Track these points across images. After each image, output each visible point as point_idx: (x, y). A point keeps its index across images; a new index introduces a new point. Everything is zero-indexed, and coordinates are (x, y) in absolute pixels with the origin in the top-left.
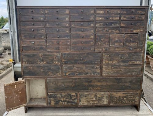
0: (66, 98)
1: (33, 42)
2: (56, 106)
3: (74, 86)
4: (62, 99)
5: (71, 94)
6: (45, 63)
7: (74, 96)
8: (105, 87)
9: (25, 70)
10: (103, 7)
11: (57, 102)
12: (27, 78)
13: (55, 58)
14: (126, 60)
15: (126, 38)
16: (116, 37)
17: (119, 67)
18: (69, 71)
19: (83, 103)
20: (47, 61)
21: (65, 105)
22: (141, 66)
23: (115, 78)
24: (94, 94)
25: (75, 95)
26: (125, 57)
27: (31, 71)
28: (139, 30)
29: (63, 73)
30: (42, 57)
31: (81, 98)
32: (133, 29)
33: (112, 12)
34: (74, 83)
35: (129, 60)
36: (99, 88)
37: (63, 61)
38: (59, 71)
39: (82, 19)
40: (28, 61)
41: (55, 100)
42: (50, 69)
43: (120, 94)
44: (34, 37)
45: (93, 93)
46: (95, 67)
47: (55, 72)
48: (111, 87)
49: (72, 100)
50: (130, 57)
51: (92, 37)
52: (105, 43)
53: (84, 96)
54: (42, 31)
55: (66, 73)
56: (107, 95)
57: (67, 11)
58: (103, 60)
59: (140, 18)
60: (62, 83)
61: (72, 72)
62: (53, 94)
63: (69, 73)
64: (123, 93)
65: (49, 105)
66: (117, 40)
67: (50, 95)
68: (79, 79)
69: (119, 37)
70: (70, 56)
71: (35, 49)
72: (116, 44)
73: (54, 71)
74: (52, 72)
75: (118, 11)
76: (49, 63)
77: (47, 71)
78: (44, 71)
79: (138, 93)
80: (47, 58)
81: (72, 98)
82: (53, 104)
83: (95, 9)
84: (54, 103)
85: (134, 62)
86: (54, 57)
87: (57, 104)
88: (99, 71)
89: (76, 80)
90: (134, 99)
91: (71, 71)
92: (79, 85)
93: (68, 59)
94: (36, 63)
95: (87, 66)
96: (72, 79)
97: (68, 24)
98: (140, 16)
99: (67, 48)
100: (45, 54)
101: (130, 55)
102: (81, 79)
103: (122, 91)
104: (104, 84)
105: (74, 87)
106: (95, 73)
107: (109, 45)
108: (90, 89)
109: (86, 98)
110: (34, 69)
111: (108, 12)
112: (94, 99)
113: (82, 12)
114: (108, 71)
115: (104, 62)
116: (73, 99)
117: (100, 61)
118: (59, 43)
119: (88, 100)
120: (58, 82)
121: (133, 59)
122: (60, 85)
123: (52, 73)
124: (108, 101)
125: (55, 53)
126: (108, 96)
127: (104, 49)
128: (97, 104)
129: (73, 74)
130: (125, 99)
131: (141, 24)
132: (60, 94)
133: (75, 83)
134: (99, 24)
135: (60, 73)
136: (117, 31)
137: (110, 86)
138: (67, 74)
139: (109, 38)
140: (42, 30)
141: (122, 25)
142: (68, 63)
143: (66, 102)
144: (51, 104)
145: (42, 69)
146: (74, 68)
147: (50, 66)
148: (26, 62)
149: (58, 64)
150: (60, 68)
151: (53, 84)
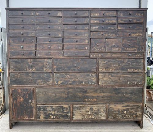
0: (57, 112)
1: (22, 47)
2: (46, 120)
3: (67, 97)
4: (53, 113)
6: (34, 70)
7: (67, 109)
8: (102, 98)
9: (12, 78)
10: (99, 9)
11: (47, 116)
12: (14, 87)
13: (46, 64)
14: (124, 67)
15: (123, 42)
16: (113, 42)
17: (117, 76)
18: (62, 79)
19: (77, 117)
20: (37, 68)
21: (56, 119)
22: (142, 74)
23: (113, 87)
24: (89, 107)
25: (68, 107)
26: (124, 64)
27: (18, 79)
28: (137, 34)
29: (54, 82)
31: (74, 111)
32: (132, 33)
33: (108, 15)
34: (67, 93)
35: (128, 67)
36: (95, 100)
37: (55, 68)
38: (50, 79)
39: (76, 21)
40: (16, 67)
41: (45, 113)
42: (40, 77)
43: (119, 107)
44: (23, 41)
45: (88, 105)
46: (91, 75)
47: (45, 81)
48: (109, 98)
49: (64, 114)
50: (129, 64)
51: (87, 41)
52: (101, 48)
53: (78, 109)
54: (32, 35)
55: (57, 82)
56: (104, 108)
57: (60, 14)
58: (99, 67)
59: (138, 21)
60: (53, 93)
62: (42, 107)
63: (61, 82)
64: (122, 105)
65: (37, 120)
66: (114, 44)
67: (39, 107)
68: (72, 88)
69: (116, 42)
70: (62, 62)
71: (23, 55)
72: (114, 49)
73: (44, 79)
74: (42, 80)
75: (115, 14)
76: (39, 71)
77: (37, 80)
79: (139, 106)
80: (37, 64)
81: (65, 111)
83: (90, 11)
84: (44, 116)
85: (133, 70)
87: (47, 118)
88: (95, 80)
89: (69, 90)
90: (135, 113)
91: (64, 79)
92: (72, 96)
93: (60, 66)
94: (24, 70)
95: (81, 73)
96: (65, 88)
97: (60, 27)
98: (138, 19)
99: (59, 54)
100: (35, 60)
101: (129, 61)
102: (74, 88)
103: (122, 103)
104: (101, 95)
106: (91, 82)
107: (106, 50)
108: (85, 101)
109: (81, 111)
110: (22, 77)
111: (103, 14)
112: (89, 113)
113: (76, 14)
114: (105, 79)
115: (100, 70)
116: (65, 113)
117: (95, 68)
118: (50, 48)
119: (82, 114)
120: (49, 92)
121: (133, 66)
122: (50, 96)
124: (105, 116)
125: (46, 59)
126: (106, 109)
127: (100, 55)
128: (93, 119)
129: (66, 83)
130: (125, 112)
131: (140, 27)
132: (51, 106)
134: (94, 28)
135: (51, 82)
136: (114, 35)
137: (107, 97)
138: (59, 83)
139: (106, 42)
140: (32, 33)
141: (119, 28)
142: (60, 71)
143: (57, 115)
144: (40, 118)
145: (31, 77)
146: (67, 76)
147: (40, 74)
148: (13, 69)
149: (49, 72)
150: (51, 76)
151: (43, 94)
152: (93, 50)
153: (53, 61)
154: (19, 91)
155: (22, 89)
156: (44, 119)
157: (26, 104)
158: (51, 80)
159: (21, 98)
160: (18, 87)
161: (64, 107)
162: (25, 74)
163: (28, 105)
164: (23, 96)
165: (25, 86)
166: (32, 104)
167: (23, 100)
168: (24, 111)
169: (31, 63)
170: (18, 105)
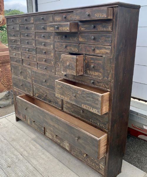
13: (28, 74)
19: (49, 134)
20: (24, 76)
27: (16, 83)
32: (95, 47)
37: (33, 79)
38: (31, 90)
40: (14, 72)
41: (30, 119)
42: (26, 85)
49: (40, 126)
51: (52, 54)
54: (19, 43)
55: (35, 94)
57: (32, 20)
59: (104, 27)
61: (39, 94)
70: (37, 74)
74: (27, 89)
76: (25, 79)
80: (24, 73)
82: (29, 123)
83: (53, 14)
88: (60, 103)
90: (97, 163)
93: (36, 78)
94: (18, 75)
95: (50, 91)
99: (35, 65)
100: (22, 68)
106: (57, 103)
124: (69, 147)
125: (28, 69)
128: (59, 143)
129: (40, 97)
130: (85, 155)
131: (107, 39)
134: (57, 37)
136: (76, 49)
141: (81, 39)
152: (57, 66)
153: (31, 72)
160: (16, 89)
165: (19, 90)
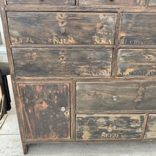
0: (117, 127)
2: (93, 141)
3: (140, 100)
5: (130, 117)
6: (72, 41)
7: (137, 121)
9: (18, 62)
11: (97, 133)
12: (24, 80)
18: (134, 64)
21: (114, 139)
25: (139, 119)
27: (34, 64)
29: (117, 70)
30: (65, 24)
31: (150, 125)
34: (141, 94)
37: (122, 37)
38: (108, 64)
41: (92, 129)
42: (83, 60)
47: (96, 67)
49: (129, 130)
55: (123, 70)
60: (111, 93)
61: (141, 66)
62: (87, 118)
63: (132, 70)
65: (77, 140)
67: (80, 119)
70: (141, 21)
73: (94, 64)
74: (88, 66)
76: (83, 43)
77: (77, 65)
78: (68, 63)
80: (79, 27)
81: (132, 126)
82: (88, 138)
84: (90, 135)
86: (98, 25)
87: (97, 137)
89: (147, 88)
91: (139, 64)
93: (135, 32)
94: (47, 41)
96: (138, 83)
100: (74, 16)
105: (139, 102)
110: (41, 58)
116: (132, 128)
120: (102, 91)
122: (106, 99)
123: (88, 68)
125: (101, 14)
129: (141, 71)
132: (105, 117)
133: (143, 95)
135: (110, 70)
138: (128, 72)
142: (133, 43)
143: (116, 133)
144: (83, 137)
145: (63, 58)
146: (147, 57)
147: (84, 52)
148: (18, 39)
149: (107, 46)
150: (111, 57)
151: (89, 95)
153: (118, 20)
154: (38, 89)
155: (43, 86)
156: (90, 139)
157: (54, 113)
158: (110, 66)
159: (41, 103)
160: (34, 80)
161: (131, 118)
162: (49, 51)
163: (58, 115)
164: (46, 98)
165: (50, 79)
166: (65, 114)
167: (47, 106)
168: (50, 127)
169: (62, 23)
170: (38, 115)
